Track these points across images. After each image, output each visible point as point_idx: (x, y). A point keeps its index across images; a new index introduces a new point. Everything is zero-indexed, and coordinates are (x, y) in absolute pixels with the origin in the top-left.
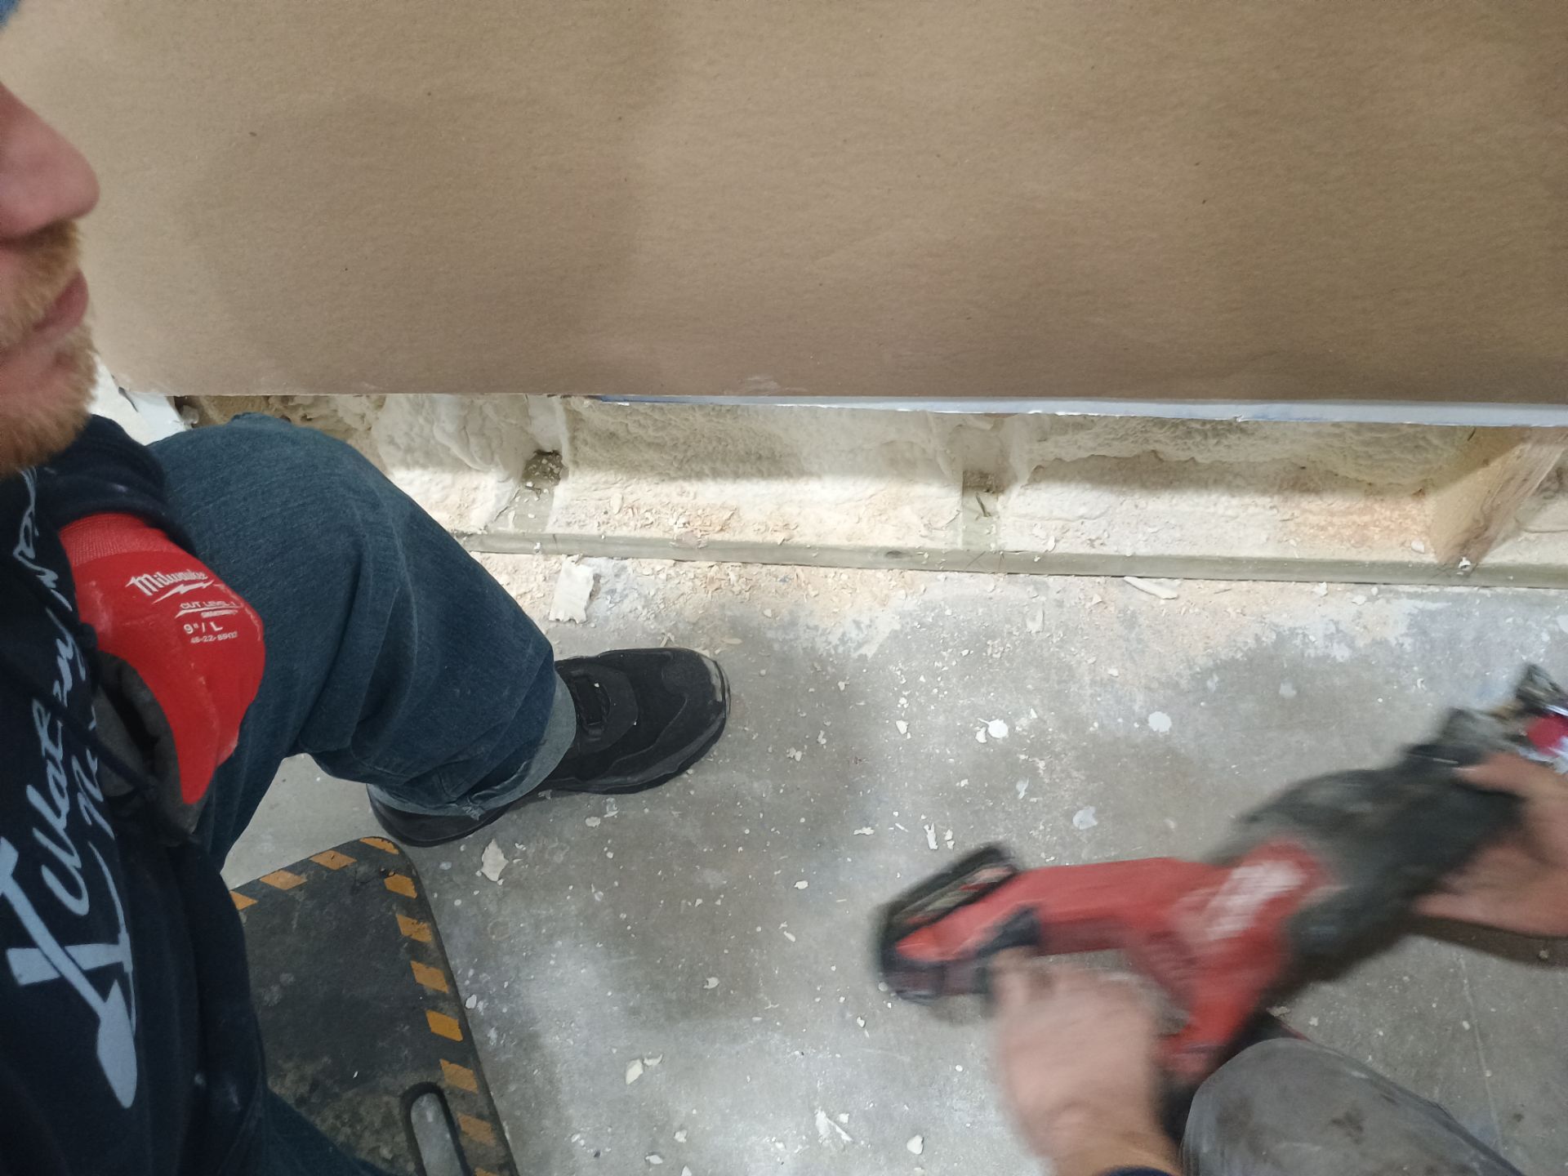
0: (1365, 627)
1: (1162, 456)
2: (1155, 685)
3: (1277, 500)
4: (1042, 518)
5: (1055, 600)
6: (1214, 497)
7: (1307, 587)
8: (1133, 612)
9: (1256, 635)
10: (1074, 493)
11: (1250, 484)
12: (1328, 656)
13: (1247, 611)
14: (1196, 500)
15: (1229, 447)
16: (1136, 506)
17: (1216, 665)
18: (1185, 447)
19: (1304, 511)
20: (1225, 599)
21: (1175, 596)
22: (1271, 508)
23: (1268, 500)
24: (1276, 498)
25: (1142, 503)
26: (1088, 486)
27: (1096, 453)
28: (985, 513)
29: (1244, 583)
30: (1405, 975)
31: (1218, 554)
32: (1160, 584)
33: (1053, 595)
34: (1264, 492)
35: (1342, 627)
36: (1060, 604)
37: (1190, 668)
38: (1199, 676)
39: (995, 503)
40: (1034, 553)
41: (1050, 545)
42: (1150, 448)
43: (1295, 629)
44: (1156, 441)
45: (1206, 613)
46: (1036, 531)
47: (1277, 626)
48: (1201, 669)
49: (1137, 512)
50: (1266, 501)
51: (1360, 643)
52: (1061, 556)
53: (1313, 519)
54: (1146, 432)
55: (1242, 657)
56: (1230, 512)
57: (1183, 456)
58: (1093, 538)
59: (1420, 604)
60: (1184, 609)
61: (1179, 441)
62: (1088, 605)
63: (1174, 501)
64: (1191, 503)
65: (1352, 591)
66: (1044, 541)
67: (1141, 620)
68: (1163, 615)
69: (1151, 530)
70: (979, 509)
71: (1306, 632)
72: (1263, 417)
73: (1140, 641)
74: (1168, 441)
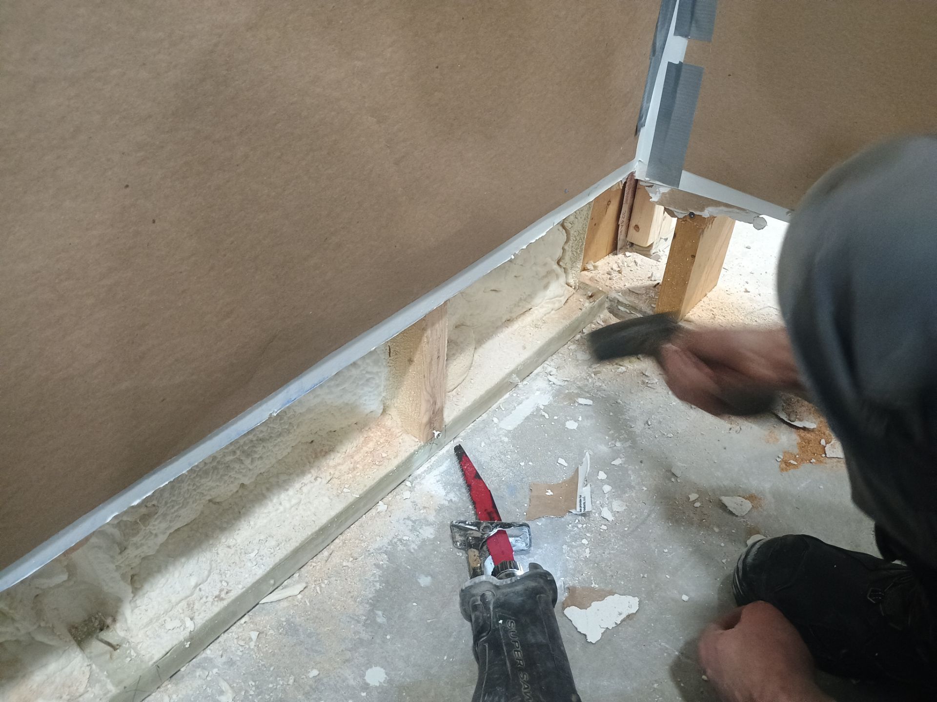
0: (425, 508)
1: (218, 500)
2: (348, 655)
3: (314, 472)
4: (166, 612)
5: (224, 663)
6: (275, 500)
7: (373, 512)
8: (287, 621)
9: (375, 564)
10: (177, 574)
11: (291, 474)
12: (424, 541)
13: (355, 555)
14: (266, 511)
15: (261, 458)
16: (229, 547)
17: (371, 605)
18: (232, 480)
19: (335, 467)
20: (336, 560)
21: (304, 585)
22: (316, 479)
23: (310, 476)
24: (312, 471)
25: (231, 542)
26: (183, 560)
27: (172, 531)
28: (114, 648)
29: (337, 541)
30: (653, 684)
31: (310, 533)
32: (286, 587)
33: (220, 661)
34: (303, 473)
35: (414, 518)
36: (231, 663)
37: (359, 622)
38: (369, 622)
39: (117, 632)
40: (182, 644)
41: (190, 626)
42: (208, 498)
43: (391, 541)
44: (209, 490)
45: (333, 579)
46: (169, 626)
47: (380, 549)
48: (365, 616)
49: (232, 551)
50: (308, 478)
51: (432, 518)
52: (204, 626)
53: (344, 468)
54: (198, 487)
55: (380, 585)
56: (294, 501)
57: (234, 487)
58: (217, 593)
59: (436, 472)
60: (318, 588)
61: (226, 478)
62: (252, 644)
63: (252, 523)
64: (264, 515)
65: (397, 494)
66: (182, 628)
67: (298, 620)
68: (308, 604)
69: (253, 555)
70: (109, 648)
71: (399, 537)
72: (288, 402)
73: (309, 636)
74: (218, 484)
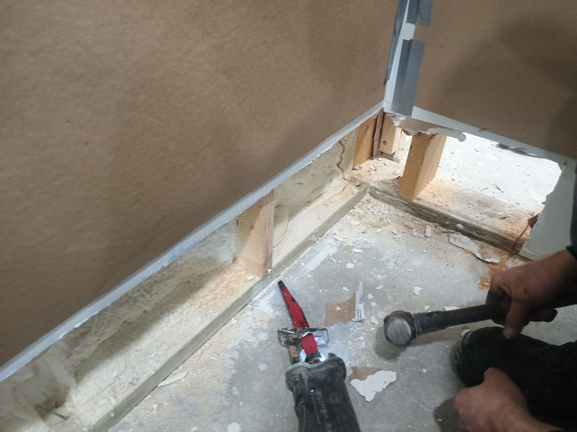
0: (261, 321)
1: (130, 321)
2: (216, 416)
3: (190, 301)
4: (98, 394)
5: (137, 425)
6: (166, 320)
7: (228, 325)
8: (176, 396)
9: (231, 358)
10: (104, 370)
11: (176, 303)
12: (261, 342)
13: (218, 352)
14: (160, 327)
15: (156, 293)
16: (137, 351)
17: (230, 383)
18: (138, 308)
19: (203, 297)
20: (206, 356)
21: (186, 373)
22: (191, 305)
23: (188, 303)
24: (189, 300)
25: (139, 348)
26: (108, 360)
27: (100, 342)
28: (65, 418)
29: (206, 344)
30: (408, 426)
31: (189, 340)
32: (175, 374)
33: (133, 424)
34: (183, 302)
35: (254, 328)
36: (141, 425)
37: (222, 395)
38: (228, 394)
39: (67, 409)
40: (109, 414)
41: (114, 402)
42: (123, 320)
43: (240, 343)
44: (124, 315)
45: (205, 368)
46: (101, 403)
47: (233, 348)
48: (226, 391)
49: (139, 353)
50: (187, 305)
51: (265, 327)
52: (123, 402)
53: (209, 298)
54: (117, 314)
55: (235, 371)
56: (178, 320)
57: (139, 313)
58: (130, 380)
59: (267, 298)
60: (195, 375)
61: (134, 307)
62: (154, 412)
63: (152, 335)
64: (159, 330)
65: (243, 313)
66: (109, 404)
67: (183, 396)
68: (189, 385)
69: (153, 355)
70: (61, 419)
71: (245, 340)
72: (174, 257)
73: (191, 405)
74: (129, 311)
